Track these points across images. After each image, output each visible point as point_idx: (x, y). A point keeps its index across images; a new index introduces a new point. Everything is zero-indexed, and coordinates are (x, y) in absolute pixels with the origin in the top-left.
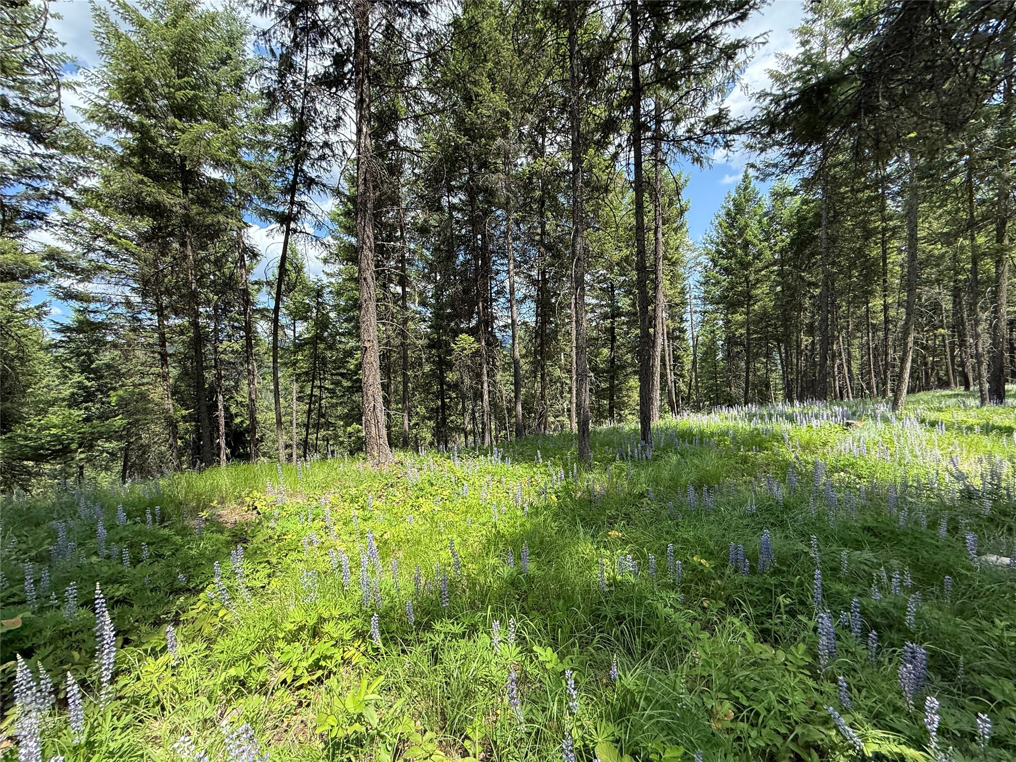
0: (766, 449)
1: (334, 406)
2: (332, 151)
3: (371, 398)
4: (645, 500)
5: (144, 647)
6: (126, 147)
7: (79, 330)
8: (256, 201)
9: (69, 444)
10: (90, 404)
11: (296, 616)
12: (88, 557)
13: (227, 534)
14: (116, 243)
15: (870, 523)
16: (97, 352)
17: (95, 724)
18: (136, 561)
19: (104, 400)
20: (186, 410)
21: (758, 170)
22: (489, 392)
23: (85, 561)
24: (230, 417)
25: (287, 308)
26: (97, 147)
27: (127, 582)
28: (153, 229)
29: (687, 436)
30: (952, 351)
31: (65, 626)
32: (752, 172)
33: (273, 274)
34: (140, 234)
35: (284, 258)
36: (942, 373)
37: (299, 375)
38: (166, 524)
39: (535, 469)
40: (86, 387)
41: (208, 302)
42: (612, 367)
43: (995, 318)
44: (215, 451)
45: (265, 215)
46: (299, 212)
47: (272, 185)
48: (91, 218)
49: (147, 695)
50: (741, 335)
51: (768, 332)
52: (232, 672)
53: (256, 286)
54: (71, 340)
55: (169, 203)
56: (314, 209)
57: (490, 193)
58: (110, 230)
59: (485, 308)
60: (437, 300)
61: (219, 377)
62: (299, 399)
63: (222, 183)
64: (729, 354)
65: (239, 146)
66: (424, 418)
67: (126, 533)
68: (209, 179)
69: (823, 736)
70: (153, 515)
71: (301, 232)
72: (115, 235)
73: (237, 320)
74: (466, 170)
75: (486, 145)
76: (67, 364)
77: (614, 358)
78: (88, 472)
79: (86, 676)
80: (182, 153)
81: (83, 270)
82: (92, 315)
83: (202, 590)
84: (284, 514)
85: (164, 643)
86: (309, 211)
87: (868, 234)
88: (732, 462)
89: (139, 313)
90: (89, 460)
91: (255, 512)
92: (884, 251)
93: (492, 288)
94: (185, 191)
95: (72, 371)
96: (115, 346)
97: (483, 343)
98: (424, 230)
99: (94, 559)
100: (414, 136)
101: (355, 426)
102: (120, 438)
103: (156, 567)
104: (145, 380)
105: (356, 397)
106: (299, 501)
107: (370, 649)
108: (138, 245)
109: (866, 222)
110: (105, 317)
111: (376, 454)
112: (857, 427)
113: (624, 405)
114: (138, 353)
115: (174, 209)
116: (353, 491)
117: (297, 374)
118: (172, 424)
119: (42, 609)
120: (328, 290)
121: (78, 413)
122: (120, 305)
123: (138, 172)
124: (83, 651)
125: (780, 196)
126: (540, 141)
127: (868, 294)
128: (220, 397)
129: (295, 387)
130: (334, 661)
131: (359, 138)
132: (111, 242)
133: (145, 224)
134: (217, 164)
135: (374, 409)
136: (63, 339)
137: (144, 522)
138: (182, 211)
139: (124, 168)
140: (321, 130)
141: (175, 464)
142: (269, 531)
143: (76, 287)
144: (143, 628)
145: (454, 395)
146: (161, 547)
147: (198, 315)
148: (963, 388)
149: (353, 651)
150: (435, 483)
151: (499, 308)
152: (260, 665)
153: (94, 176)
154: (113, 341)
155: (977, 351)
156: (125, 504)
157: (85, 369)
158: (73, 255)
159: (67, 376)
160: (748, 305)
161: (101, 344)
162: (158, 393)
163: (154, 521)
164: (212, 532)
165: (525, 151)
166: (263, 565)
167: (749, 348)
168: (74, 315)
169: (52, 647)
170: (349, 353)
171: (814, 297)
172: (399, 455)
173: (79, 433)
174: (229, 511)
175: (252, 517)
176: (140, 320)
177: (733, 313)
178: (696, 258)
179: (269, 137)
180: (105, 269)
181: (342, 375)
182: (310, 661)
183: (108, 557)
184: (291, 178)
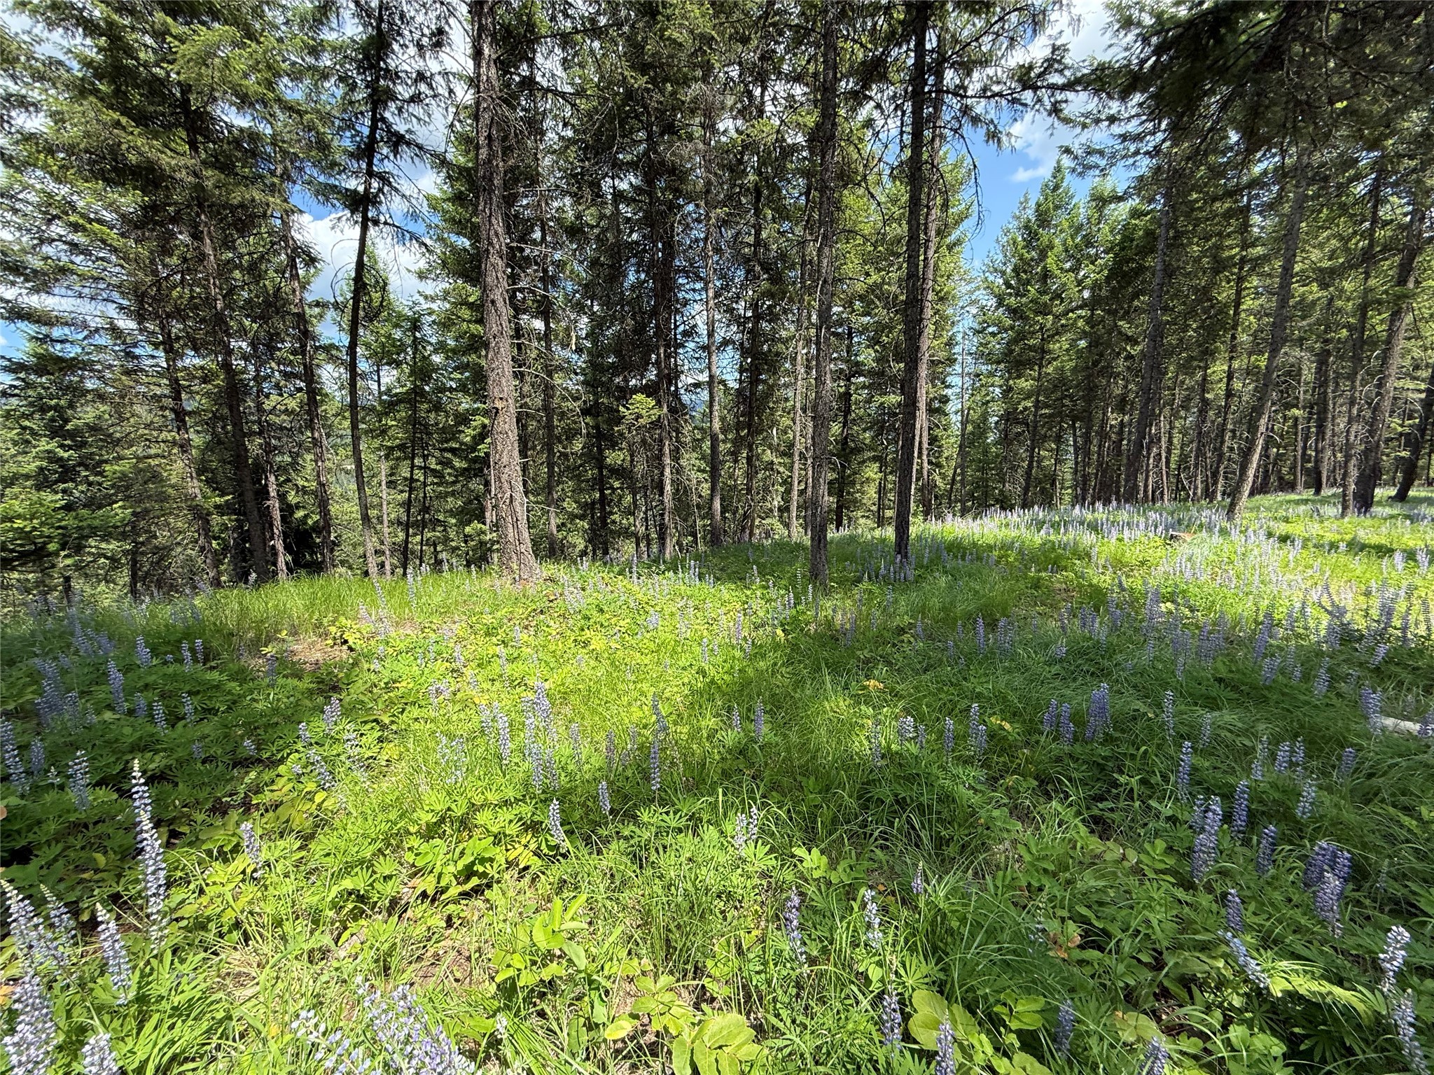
0: (1065, 569)
1: (442, 496)
2: (431, 88)
3: (506, 485)
4: (906, 637)
5: (204, 847)
6: (87, 63)
7: (40, 370)
8: (310, 170)
9: (45, 544)
10: (70, 485)
11: (434, 802)
12: (98, 713)
13: (307, 680)
14: (84, 230)
15: (1223, 673)
16: (71, 406)
17: (147, 970)
18: (174, 719)
19: (91, 478)
20: (221, 496)
21: (1076, 158)
22: (673, 481)
23: (95, 719)
24: (288, 510)
25: (368, 346)
26: (37, 60)
27: (165, 750)
28: (144, 208)
29: (957, 549)
30: (1306, 440)
31: (77, 815)
32: (1067, 162)
33: (345, 291)
34: (123, 216)
35: (360, 265)
36: (1285, 470)
37: (391, 449)
38: (213, 664)
39: (748, 592)
40: (61, 459)
41: (243, 332)
42: (844, 449)
43: (1378, 394)
44: (269, 558)
45: (326, 193)
46: (380, 190)
47: (335, 143)
48: (38, 186)
49: (219, 916)
50: (1026, 409)
51: (1064, 405)
52: (348, 884)
53: (317, 310)
54: (28, 385)
55: (169, 164)
56: (405, 187)
57: (677, 174)
58: (74, 209)
59: (668, 356)
60: (595, 342)
61: (269, 449)
62: (391, 484)
63: (254, 136)
64: (1006, 436)
65: (278, 75)
66: (573, 517)
67: (154, 677)
68: (230, 127)
69: (1207, 968)
70: (193, 650)
71: (386, 223)
72: (83, 216)
73: (291, 363)
74: (642, 135)
75: (674, 93)
76: (27, 423)
77: (846, 438)
78: (77, 584)
79: (120, 889)
80: (182, 77)
81: (35, 271)
82: (58, 346)
83: (282, 761)
84: (391, 650)
85: (235, 840)
86: (396, 190)
87: (1220, 265)
88: (1021, 585)
89: (135, 345)
90: (78, 567)
91: (345, 647)
92: (1238, 293)
93: (676, 327)
94: (193, 145)
95: (34, 433)
96: (101, 397)
97: (665, 409)
98: (575, 231)
99: (108, 715)
100: (559, 72)
101: (476, 525)
102: (123, 536)
103: (208, 728)
104: (152, 452)
105: (476, 485)
106: (409, 632)
107: (543, 846)
108: (123, 235)
109: (1219, 247)
110: (79, 350)
111: (515, 567)
112: (1185, 541)
113: (856, 504)
114: (138, 409)
115: (178, 176)
116: (488, 619)
117: (388, 447)
118: (200, 516)
119: (37, 790)
120: (430, 319)
121: (52, 499)
122: (102, 332)
123: (110, 107)
124: (110, 852)
125: (1101, 201)
126: (758, 92)
127: (1208, 354)
128: (272, 479)
129: (384, 467)
130: (495, 865)
131: (478, 65)
132: (76, 227)
133: (130, 201)
134: (243, 102)
135: (511, 502)
136: (16, 383)
137: (181, 661)
138: (191, 179)
139: (85, 98)
140: (412, 50)
141: (211, 575)
142: (373, 676)
143: (26, 300)
144: (200, 817)
145: (617, 484)
146: (210, 698)
147: (229, 352)
148: (1312, 491)
149: (520, 849)
150: (605, 608)
151: (687, 357)
152: (387, 873)
153: (37, 111)
154: (96, 390)
155: (1348, 440)
156: (147, 634)
157: (56, 431)
158: (16, 248)
159: (28, 442)
160: (1041, 367)
161: (78, 392)
162: (178, 470)
163: (195, 660)
164: (286, 676)
165: (731, 109)
166: (368, 726)
167: (1035, 427)
168: (29, 346)
169: (60, 846)
170: (463, 419)
171: (1132, 357)
172: (550, 569)
173: (60, 527)
174: (306, 645)
175: (343, 654)
176: (137, 357)
177: (1019, 377)
178: (972, 292)
179: (326, 61)
180: (73, 272)
181: (453, 451)
182: (460, 865)
183: (131, 712)
184: (366, 131)
